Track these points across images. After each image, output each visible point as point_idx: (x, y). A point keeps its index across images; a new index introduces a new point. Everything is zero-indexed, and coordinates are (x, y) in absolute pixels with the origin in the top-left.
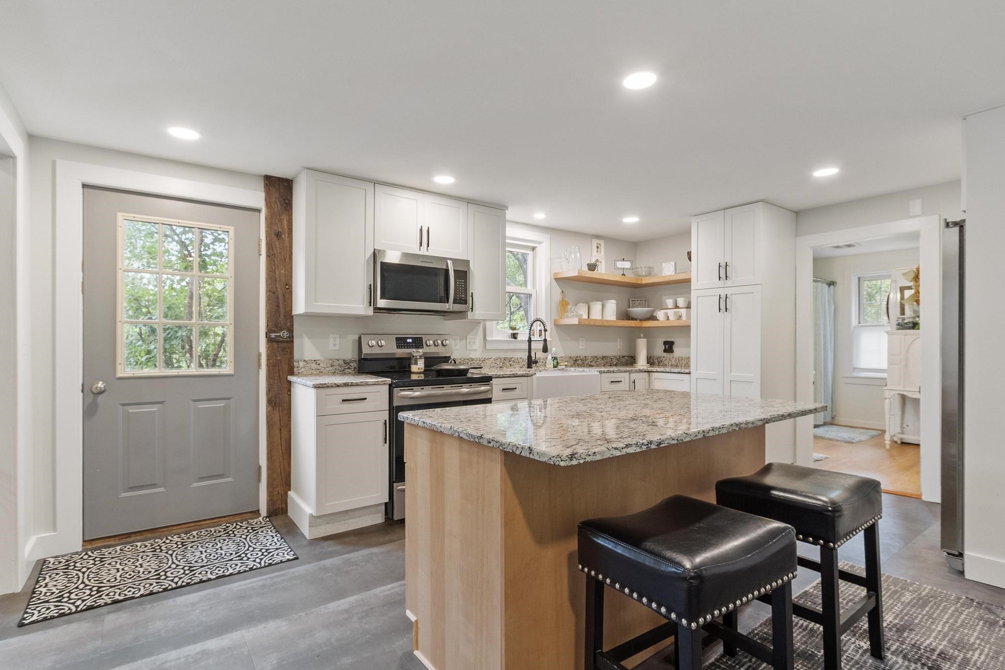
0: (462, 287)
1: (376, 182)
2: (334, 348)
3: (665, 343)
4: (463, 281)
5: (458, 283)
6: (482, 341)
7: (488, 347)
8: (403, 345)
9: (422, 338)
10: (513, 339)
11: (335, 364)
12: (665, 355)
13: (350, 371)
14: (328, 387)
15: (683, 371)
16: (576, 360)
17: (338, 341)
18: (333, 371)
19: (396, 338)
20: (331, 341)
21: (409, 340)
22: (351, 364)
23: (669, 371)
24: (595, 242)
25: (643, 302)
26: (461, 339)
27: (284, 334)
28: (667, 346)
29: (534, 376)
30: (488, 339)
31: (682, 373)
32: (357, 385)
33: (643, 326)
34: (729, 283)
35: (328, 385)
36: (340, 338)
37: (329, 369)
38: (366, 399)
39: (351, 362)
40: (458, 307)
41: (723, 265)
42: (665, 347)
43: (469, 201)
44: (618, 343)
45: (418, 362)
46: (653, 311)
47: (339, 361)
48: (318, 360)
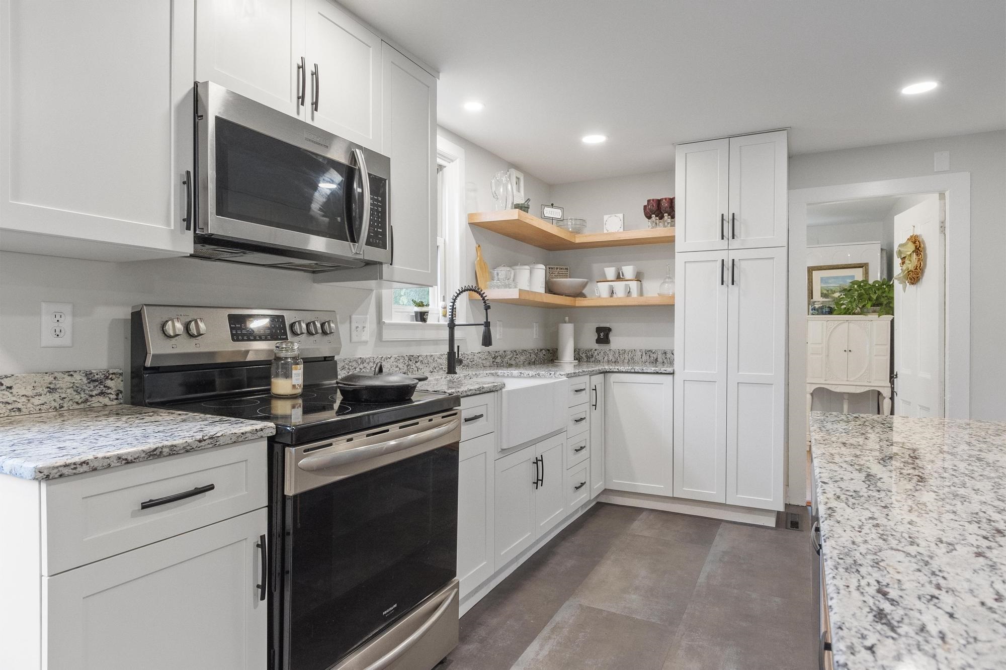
0: (378, 211)
2: (58, 342)
3: (599, 330)
4: (379, 199)
5: (372, 202)
6: (374, 326)
7: (387, 335)
8: (244, 332)
9: (283, 318)
10: (421, 323)
11: (60, 384)
12: (597, 346)
13: (105, 401)
14: (95, 469)
15: (662, 370)
16: (495, 358)
17: (67, 322)
18: (54, 404)
19: (229, 315)
20: (47, 322)
22: (109, 383)
24: (514, 173)
25: (564, 271)
28: (602, 334)
29: (503, 390)
30: (386, 320)
31: (661, 373)
33: (577, 305)
34: (735, 244)
36: (74, 315)
37: (43, 399)
38: (211, 487)
39: (107, 378)
40: (373, 253)
41: (728, 217)
42: (599, 336)
43: (384, 39)
44: (534, 330)
45: (294, 372)
46: (584, 285)
47: (72, 375)
48: (6, 377)
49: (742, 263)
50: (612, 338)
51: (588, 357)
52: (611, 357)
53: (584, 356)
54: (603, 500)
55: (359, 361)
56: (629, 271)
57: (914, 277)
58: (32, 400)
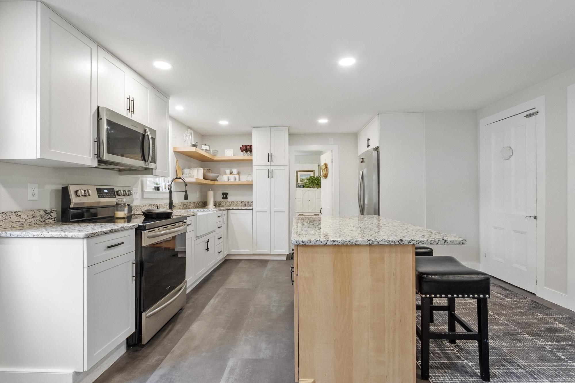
0: (153, 150)
2: (33, 198)
3: (223, 194)
4: (153, 146)
6: (140, 192)
7: (146, 196)
8: (102, 194)
9: (114, 189)
10: (157, 191)
11: (36, 214)
12: (222, 200)
13: (50, 221)
15: (249, 208)
16: (184, 205)
17: (36, 191)
18: (34, 222)
19: (95, 189)
20: (30, 190)
21: (106, 191)
22: (52, 214)
23: (241, 209)
24: (189, 131)
25: (209, 170)
28: (225, 196)
29: (197, 215)
30: (145, 190)
31: (248, 209)
32: (118, 231)
33: (215, 184)
34: (273, 164)
36: (39, 188)
37: (31, 220)
38: (123, 243)
39: (51, 212)
40: (152, 165)
42: (223, 196)
43: (152, 86)
46: (218, 176)
47: (40, 211)
48: (19, 212)
49: (275, 170)
50: (228, 197)
51: (219, 204)
52: (228, 204)
53: (217, 204)
54: (227, 258)
55: (136, 206)
56: (235, 171)
57: (326, 176)
58: (27, 221)
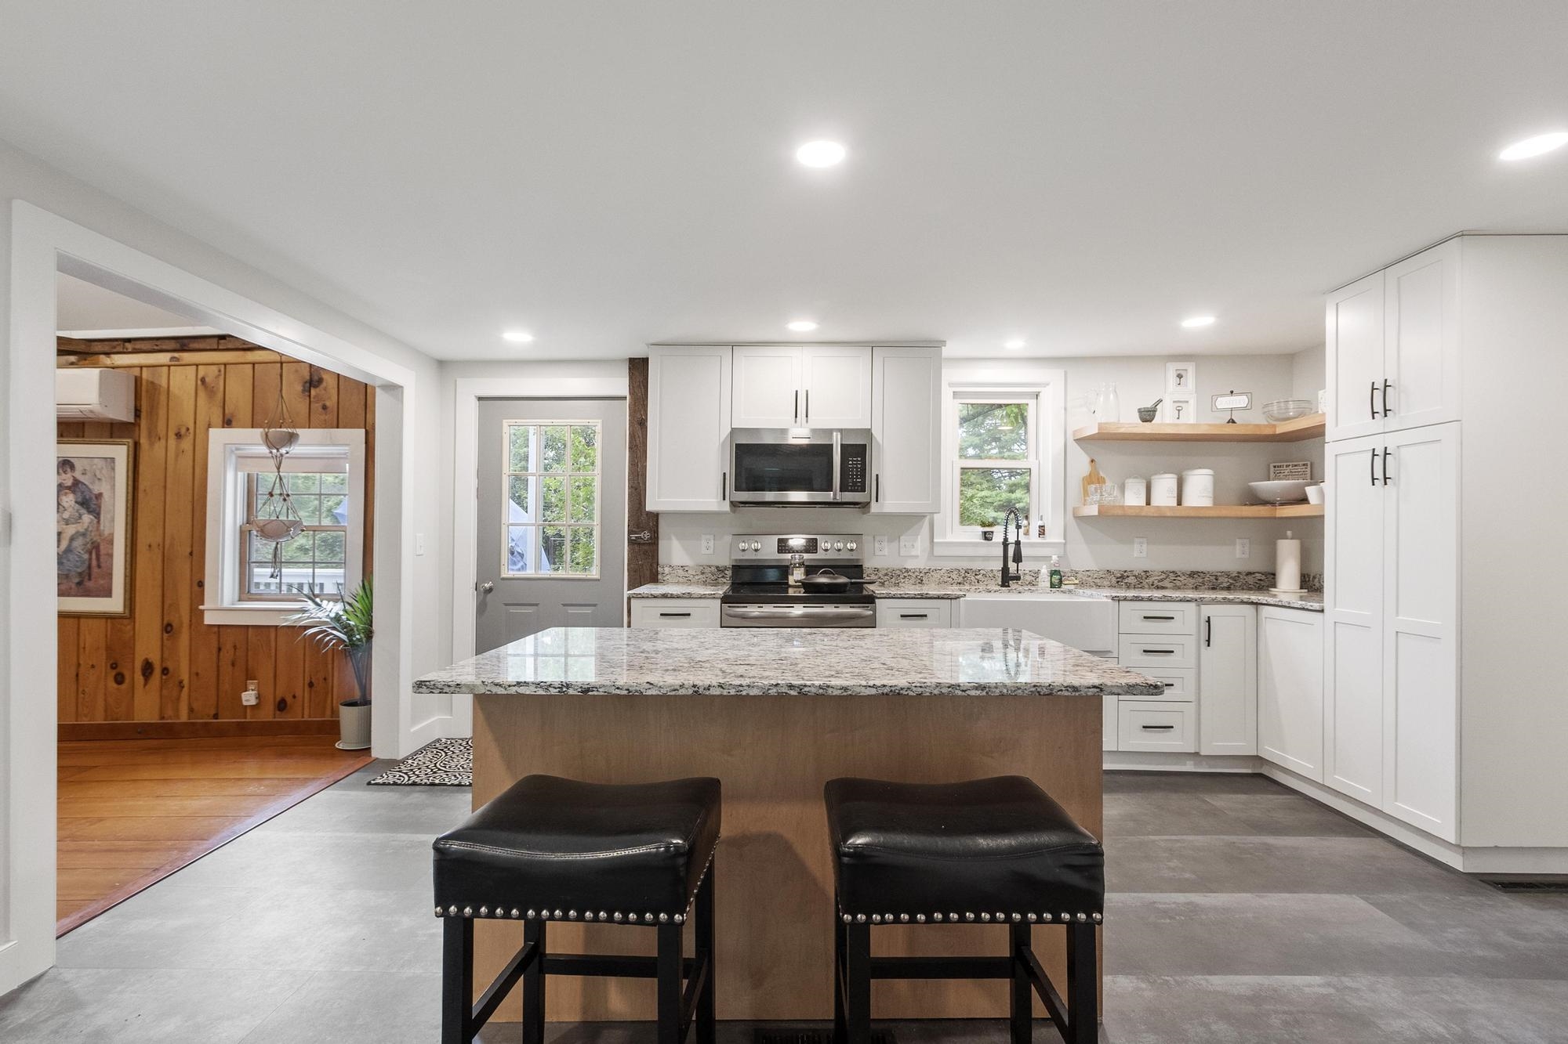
0: (857, 468)
1: (733, 345)
2: (708, 552)
4: (859, 459)
5: (850, 462)
6: (926, 544)
7: (938, 551)
8: (787, 548)
9: (816, 539)
10: (984, 541)
11: (706, 571)
13: (724, 580)
17: (712, 543)
18: (703, 580)
19: (779, 539)
20: (704, 543)
22: (726, 572)
26: (890, 541)
27: (646, 535)
29: (961, 599)
30: (935, 540)
32: (678, 597)
34: (1392, 421)
35: (644, 595)
36: (715, 540)
37: (699, 577)
38: (690, 615)
39: (725, 570)
40: (849, 496)
41: (1379, 385)
43: (873, 345)
44: (1238, 547)
45: (795, 572)
47: (710, 567)
48: (686, 566)
55: (904, 570)
58: (695, 577)
